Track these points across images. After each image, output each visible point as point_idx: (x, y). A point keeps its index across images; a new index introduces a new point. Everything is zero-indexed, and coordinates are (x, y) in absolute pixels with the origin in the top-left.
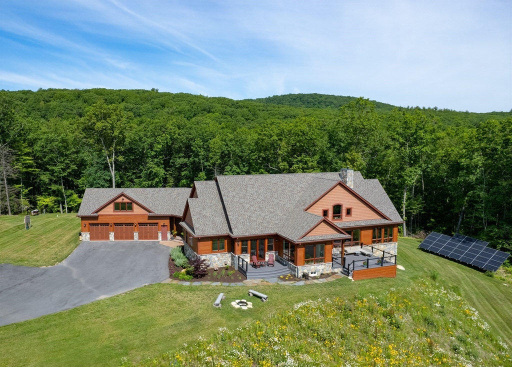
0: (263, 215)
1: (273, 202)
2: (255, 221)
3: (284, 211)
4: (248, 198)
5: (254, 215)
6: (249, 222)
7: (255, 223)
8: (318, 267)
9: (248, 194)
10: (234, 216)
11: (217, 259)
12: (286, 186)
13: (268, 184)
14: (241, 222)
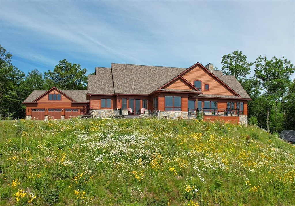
0: (141, 85)
1: (150, 79)
2: (133, 87)
3: (157, 84)
4: (132, 75)
5: (133, 84)
6: (129, 87)
7: (133, 88)
8: (176, 114)
9: (132, 74)
10: (118, 83)
11: (104, 114)
12: (162, 72)
13: (149, 70)
14: (123, 87)
